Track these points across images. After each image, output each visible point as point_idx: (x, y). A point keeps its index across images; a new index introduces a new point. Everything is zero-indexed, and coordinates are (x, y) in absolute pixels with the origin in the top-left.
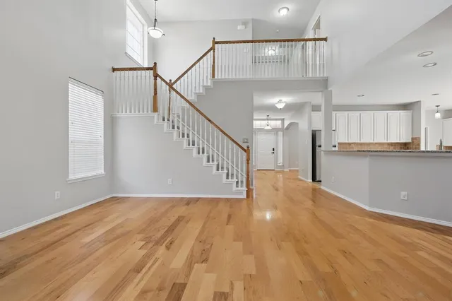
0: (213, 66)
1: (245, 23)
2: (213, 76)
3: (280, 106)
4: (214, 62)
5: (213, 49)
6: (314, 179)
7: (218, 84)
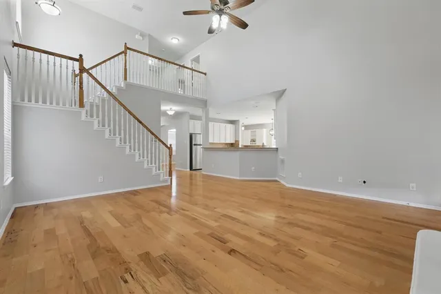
0: (126, 70)
1: (142, 35)
2: (126, 79)
3: (171, 113)
4: (126, 66)
5: (124, 53)
6: (191, 168)
7: (130, 86)
